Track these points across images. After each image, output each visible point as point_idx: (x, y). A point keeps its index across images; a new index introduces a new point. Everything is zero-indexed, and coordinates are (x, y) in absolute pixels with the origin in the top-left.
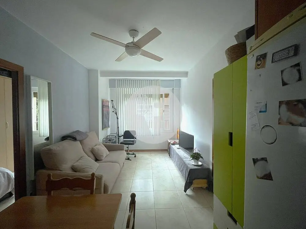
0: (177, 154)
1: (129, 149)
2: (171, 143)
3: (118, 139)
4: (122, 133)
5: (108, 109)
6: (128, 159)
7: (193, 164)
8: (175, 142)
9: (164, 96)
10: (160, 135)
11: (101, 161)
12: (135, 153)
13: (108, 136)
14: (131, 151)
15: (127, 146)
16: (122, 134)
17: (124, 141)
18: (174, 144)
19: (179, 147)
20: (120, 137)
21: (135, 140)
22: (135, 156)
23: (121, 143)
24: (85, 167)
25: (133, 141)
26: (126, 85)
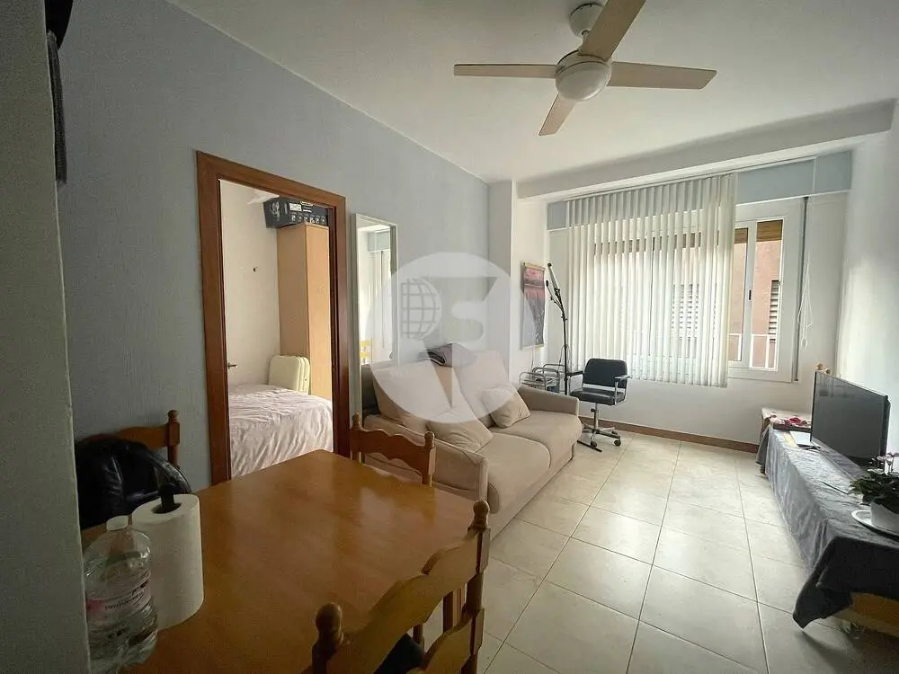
0: (792, 468)
1: (600, 417)
2: (772, 420)
3: (566, 380)
4: (578, 362)
5: (539, 291)
6: (593, 446)
7: (869, 522)
8: (795, 420)
9: (752, 234)
10: (724, 385)
11: (504, 430)
12: (619, 433)
13: (537, 368)
14: (604, 424)
15: (593, 405)
16: (581, 368)
17: (585, 389)
18: (786, 427)
19: (808, 443)
20: (571, 375)
21: (622, 390)
22: (618, 443)
23: (572, 394)
24: (453, 431)
25: (612, 393)
26: (600, 215)
